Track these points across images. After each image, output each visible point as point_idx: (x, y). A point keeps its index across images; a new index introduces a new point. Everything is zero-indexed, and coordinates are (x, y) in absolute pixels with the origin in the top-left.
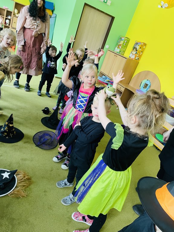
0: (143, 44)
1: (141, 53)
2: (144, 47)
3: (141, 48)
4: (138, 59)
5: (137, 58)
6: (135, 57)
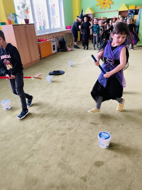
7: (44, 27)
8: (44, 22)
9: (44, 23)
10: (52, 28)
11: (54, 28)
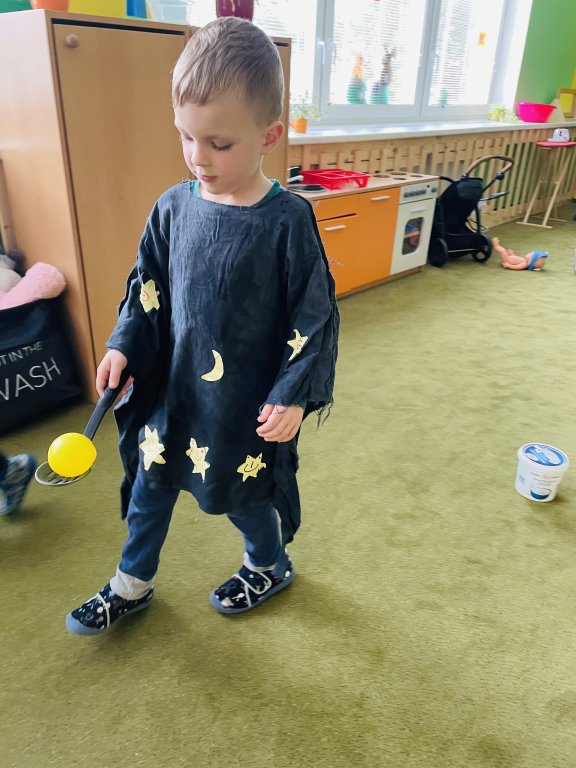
7: (381, 88)
8: (389, 57)
9: (387, 63)
10: (434, 100)
11: (444, 102)
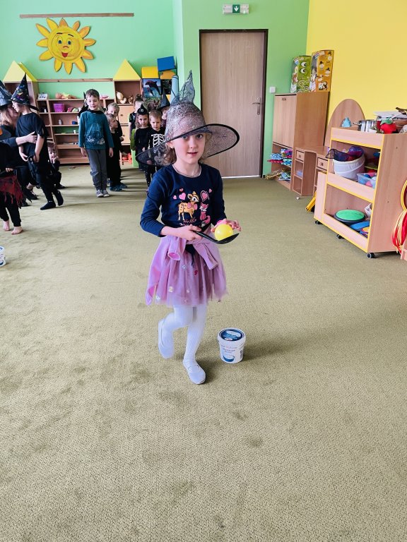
0: (323, 53)
1: (328, 72)
2: (329, 58)
3: (321, 63)
4: (325, 86)
5: (321, 86)
6: (317, 86)
